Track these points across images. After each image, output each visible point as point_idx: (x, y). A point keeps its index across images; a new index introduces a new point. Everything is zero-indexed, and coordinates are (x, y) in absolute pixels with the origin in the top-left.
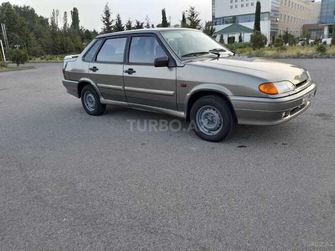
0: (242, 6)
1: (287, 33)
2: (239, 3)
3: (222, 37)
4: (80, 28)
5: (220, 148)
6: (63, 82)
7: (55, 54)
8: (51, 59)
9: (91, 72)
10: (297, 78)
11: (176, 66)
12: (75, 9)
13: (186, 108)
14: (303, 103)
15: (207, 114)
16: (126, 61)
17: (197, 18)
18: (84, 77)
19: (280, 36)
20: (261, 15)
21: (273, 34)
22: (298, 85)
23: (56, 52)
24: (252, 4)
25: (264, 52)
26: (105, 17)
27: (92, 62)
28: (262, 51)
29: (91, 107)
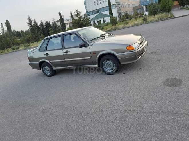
0: (101, 3)
1: (126, 13)
2: (99, 2)
3: (94, 22)
4: (13, 31)
5: (117, 76)
6: (30, 64)
7: (3, 49)
8: (2, 52)
9: (46, 56)
10: (139, 40)
11: (89, 46)
12: (7, 21)
13: (97, 63)
14: (144, 50)
15: (107, 63)
16: (63, 48)
17: (81, 15)
18: (42, 59)
19: (123, 16)
20: (112, 6)
21: (119, 15)
22: (141, 43)
23: (4, 48)
24: (106, 1)
25: (118, 27)
26: (29, 23)
27: (45, 51)
28: (117, 26)
29: (48, 73)
